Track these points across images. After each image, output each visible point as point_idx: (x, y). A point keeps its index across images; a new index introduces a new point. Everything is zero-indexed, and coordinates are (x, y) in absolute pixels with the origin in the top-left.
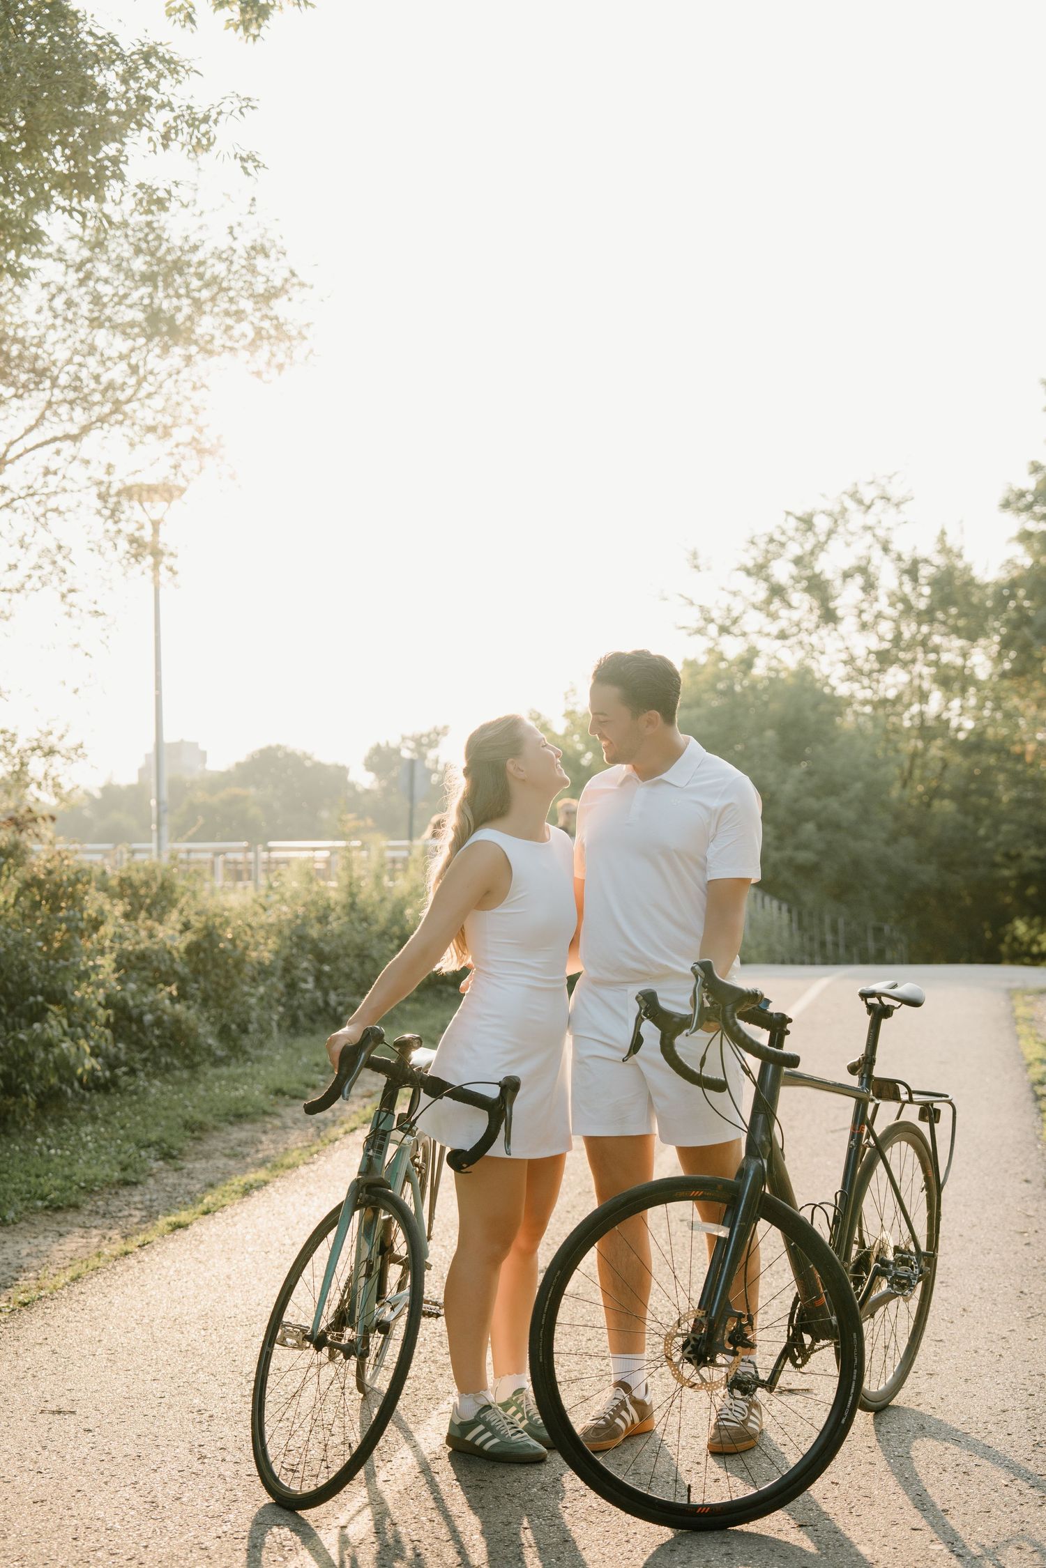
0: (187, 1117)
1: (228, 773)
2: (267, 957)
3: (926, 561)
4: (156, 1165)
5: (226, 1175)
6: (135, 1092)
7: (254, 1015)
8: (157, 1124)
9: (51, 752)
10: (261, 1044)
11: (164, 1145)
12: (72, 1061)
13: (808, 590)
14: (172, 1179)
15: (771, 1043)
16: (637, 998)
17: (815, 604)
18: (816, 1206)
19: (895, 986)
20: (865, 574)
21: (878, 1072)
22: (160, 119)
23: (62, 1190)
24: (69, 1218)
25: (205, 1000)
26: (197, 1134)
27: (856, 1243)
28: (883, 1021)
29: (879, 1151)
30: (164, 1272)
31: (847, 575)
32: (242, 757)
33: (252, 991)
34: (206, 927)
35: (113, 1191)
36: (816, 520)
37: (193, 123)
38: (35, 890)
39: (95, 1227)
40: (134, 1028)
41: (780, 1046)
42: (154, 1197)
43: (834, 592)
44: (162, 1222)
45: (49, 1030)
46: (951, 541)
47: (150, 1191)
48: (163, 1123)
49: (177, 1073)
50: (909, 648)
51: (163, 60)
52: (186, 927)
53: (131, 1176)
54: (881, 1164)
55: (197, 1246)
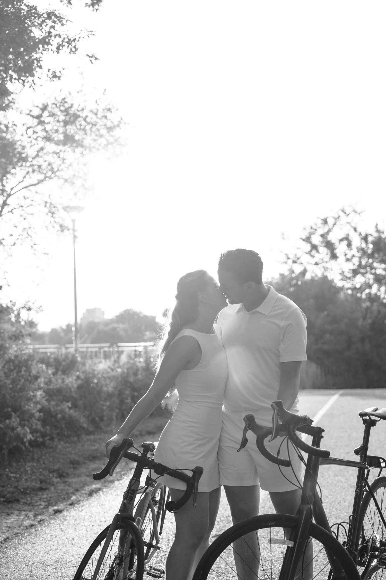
0: (72, 459)
1: (112, 319)
2: (110, 389)
3: (371, 235)
4: (55, 480)
5: (85, 484)
6: (52, 448)
7: (105, 414)
8: (59, 462)
9: (29, 309)
10: (108, 425)
11: (60, 471)
12: (21, 436)
13: (326, 246)
14: (61, 487)
15: (313, 444)
16: (244, 419)
17: (329, 251)
18: (339, 524)
19: (377, 410)
20: (347, 239)
21: (370, 453)
22: (55, 42)
23: (13, 493)
24: (14, 506)
25: (85, 408)
26: (75, 466)
27: (361, 538)
28: (372, 428)
29: (371, 494)
30: (45, 536)
31: (341, 240)
32: (118, 314)
33: (104, 403)
34: (86, 378)
35: (35, 493)
36: (328, 220)
37: (69, 43)
38: (11, 364)
39: (24, 511)
40: (53, 420)
41: (318, 445)
42: (52, 495)
43: (336, 247)
44: (51, 509)
45: (12, 423)
46: (380, 228)
47: (51, 493)
48: (61, 461)
49: (72, 438)
50: (365, 267)
51: (56, 16)
52: (78, 377)
53: (44, 486)
54: (372, 500)
55: (63, 522)
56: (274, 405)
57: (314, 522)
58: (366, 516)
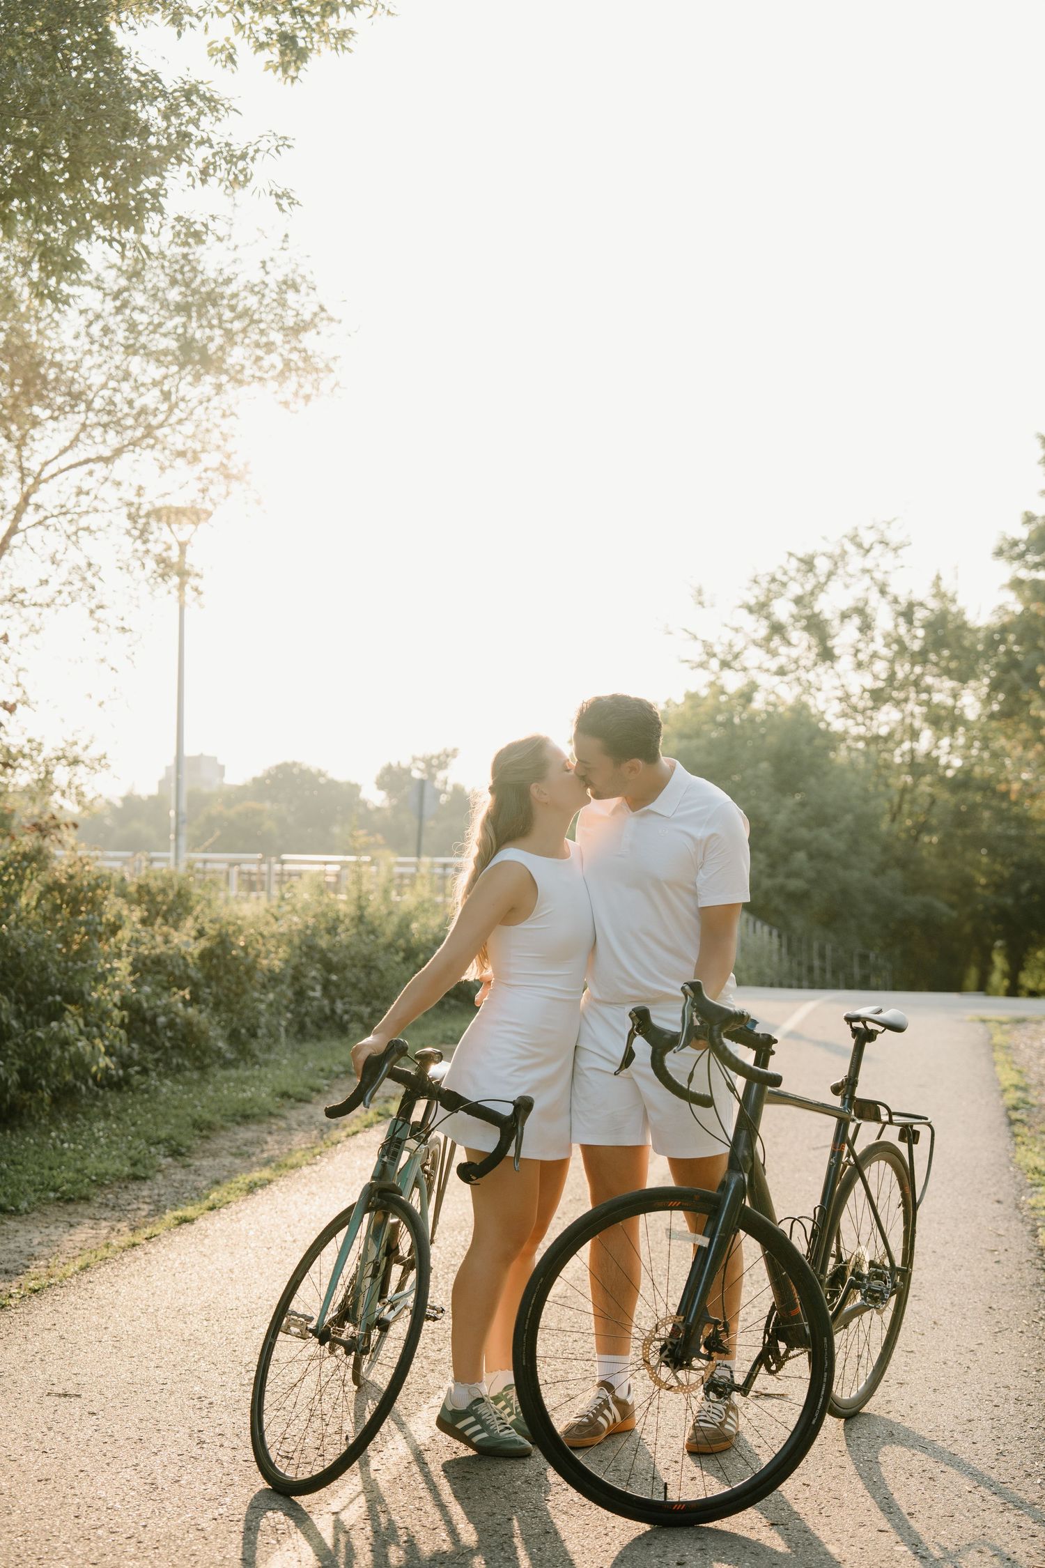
0: (196, 1117)
1: (244, 788)
2: (277, 965)
3: (921, 604)
4: (165, 1162)
5: (232, 1173)
6: (146, 1091)
7: (263, 1020)
8: (167, 1122)
9: (76, 762)
10: (269, 1049)
11: (173, 1143)
12: (87, 1059)
13: (807, 628)
14: (179, 1175)
15: (756, 1063)
16: (630, 1014)
17: (814, 642)
18: (795, 1219)
19: (880, 1012)
20: (862, 615)
21: (861, 1093)
22: (199, 155)
23: (74, 1183)
24: (80, 1209)
25: (217, 1005)
26: (205, 1133)
27: (833, 1256)
28: (867, 1044)
29: (858, 1169)
30: (169, 1264)
31: (844, 616)
32: (259, 773)
33: (262, 997)
34: (220, 935)
35: (123, 1186)
36: (817, 562)
37: (231, 159)
38: (56, 894)
39: (105, 1219)
40: (148, 1029)
41: (765, 1065)
42: (162, 1192)
43: (832, 632)
44: (169, 1216)
45: (65, 1029)
46: (945, 586)
47: (158, 1186)
48: (173, 1121)
49: (188, 1074)
50: (902, 687)
51: (203, 98)
52: (201, 933)
53: (140, 1171)
54: (859, 1181)
55: (202, 1240)
56: (687, 987)
57: (748, 1204)
58: (846, 1209)
